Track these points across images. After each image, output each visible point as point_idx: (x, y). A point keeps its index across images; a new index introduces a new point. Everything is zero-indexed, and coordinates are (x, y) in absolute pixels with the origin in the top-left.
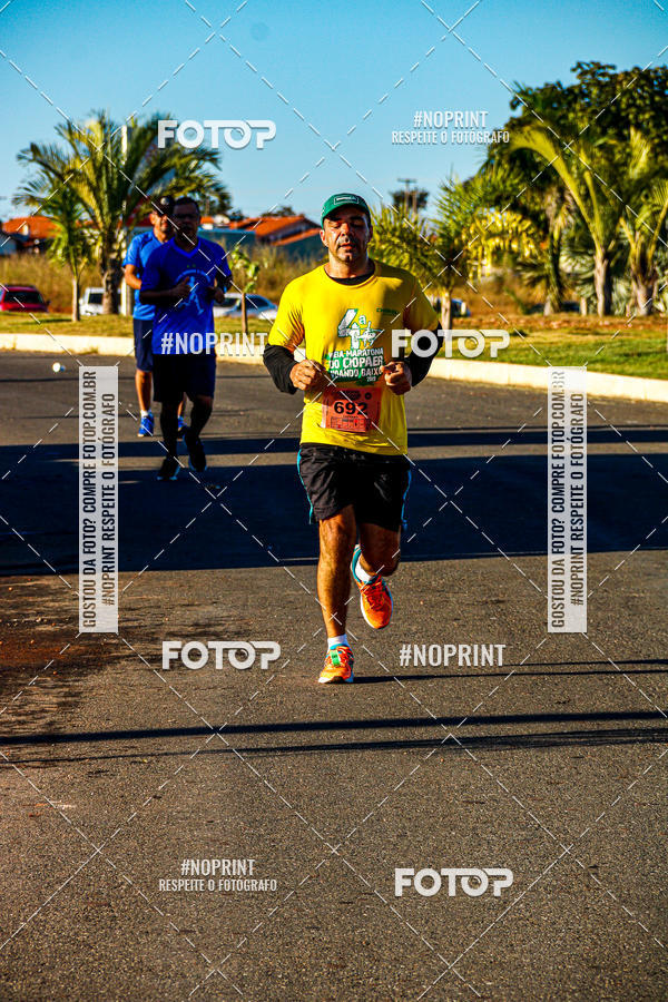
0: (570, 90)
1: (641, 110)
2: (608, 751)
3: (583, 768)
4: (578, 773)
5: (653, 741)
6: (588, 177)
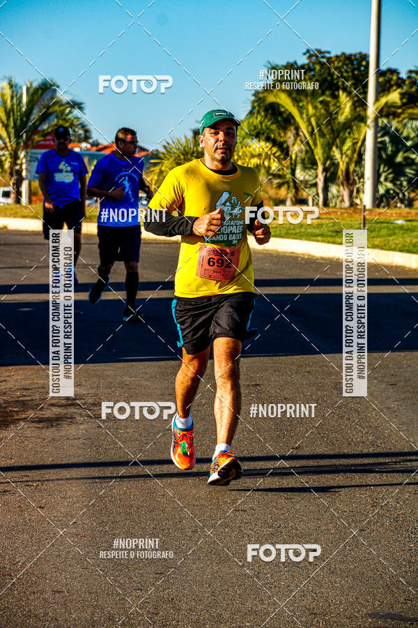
0: (303, 66)
1: (346, 79)
6: (313, 121)
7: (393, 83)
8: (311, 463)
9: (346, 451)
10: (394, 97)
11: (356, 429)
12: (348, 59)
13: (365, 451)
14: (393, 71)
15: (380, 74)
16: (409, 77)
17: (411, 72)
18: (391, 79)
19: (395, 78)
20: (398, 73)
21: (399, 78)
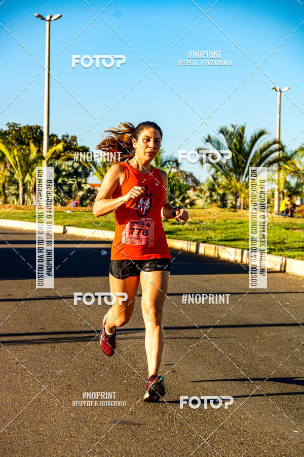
0: (5, 132)
1: (29, 139)
2: (64, 345)
3: (56, 351)
4: (55, 353)
5: (78, 341)
6: (17, 159)
7: (54, 141)
8: (53, 336)
9: (72, 330)
10: (60, 147)
11: (74, 318)
12: (31, 128)
13: (83, 330)
14: (54, 136)
15: (49, 137)
16: (63, 139)
17: (63, 136)
18: (53, 140)
19: (55, 139)
20: (57, 137)
21: (57, 139)
